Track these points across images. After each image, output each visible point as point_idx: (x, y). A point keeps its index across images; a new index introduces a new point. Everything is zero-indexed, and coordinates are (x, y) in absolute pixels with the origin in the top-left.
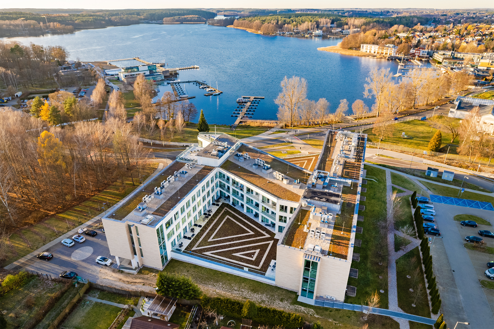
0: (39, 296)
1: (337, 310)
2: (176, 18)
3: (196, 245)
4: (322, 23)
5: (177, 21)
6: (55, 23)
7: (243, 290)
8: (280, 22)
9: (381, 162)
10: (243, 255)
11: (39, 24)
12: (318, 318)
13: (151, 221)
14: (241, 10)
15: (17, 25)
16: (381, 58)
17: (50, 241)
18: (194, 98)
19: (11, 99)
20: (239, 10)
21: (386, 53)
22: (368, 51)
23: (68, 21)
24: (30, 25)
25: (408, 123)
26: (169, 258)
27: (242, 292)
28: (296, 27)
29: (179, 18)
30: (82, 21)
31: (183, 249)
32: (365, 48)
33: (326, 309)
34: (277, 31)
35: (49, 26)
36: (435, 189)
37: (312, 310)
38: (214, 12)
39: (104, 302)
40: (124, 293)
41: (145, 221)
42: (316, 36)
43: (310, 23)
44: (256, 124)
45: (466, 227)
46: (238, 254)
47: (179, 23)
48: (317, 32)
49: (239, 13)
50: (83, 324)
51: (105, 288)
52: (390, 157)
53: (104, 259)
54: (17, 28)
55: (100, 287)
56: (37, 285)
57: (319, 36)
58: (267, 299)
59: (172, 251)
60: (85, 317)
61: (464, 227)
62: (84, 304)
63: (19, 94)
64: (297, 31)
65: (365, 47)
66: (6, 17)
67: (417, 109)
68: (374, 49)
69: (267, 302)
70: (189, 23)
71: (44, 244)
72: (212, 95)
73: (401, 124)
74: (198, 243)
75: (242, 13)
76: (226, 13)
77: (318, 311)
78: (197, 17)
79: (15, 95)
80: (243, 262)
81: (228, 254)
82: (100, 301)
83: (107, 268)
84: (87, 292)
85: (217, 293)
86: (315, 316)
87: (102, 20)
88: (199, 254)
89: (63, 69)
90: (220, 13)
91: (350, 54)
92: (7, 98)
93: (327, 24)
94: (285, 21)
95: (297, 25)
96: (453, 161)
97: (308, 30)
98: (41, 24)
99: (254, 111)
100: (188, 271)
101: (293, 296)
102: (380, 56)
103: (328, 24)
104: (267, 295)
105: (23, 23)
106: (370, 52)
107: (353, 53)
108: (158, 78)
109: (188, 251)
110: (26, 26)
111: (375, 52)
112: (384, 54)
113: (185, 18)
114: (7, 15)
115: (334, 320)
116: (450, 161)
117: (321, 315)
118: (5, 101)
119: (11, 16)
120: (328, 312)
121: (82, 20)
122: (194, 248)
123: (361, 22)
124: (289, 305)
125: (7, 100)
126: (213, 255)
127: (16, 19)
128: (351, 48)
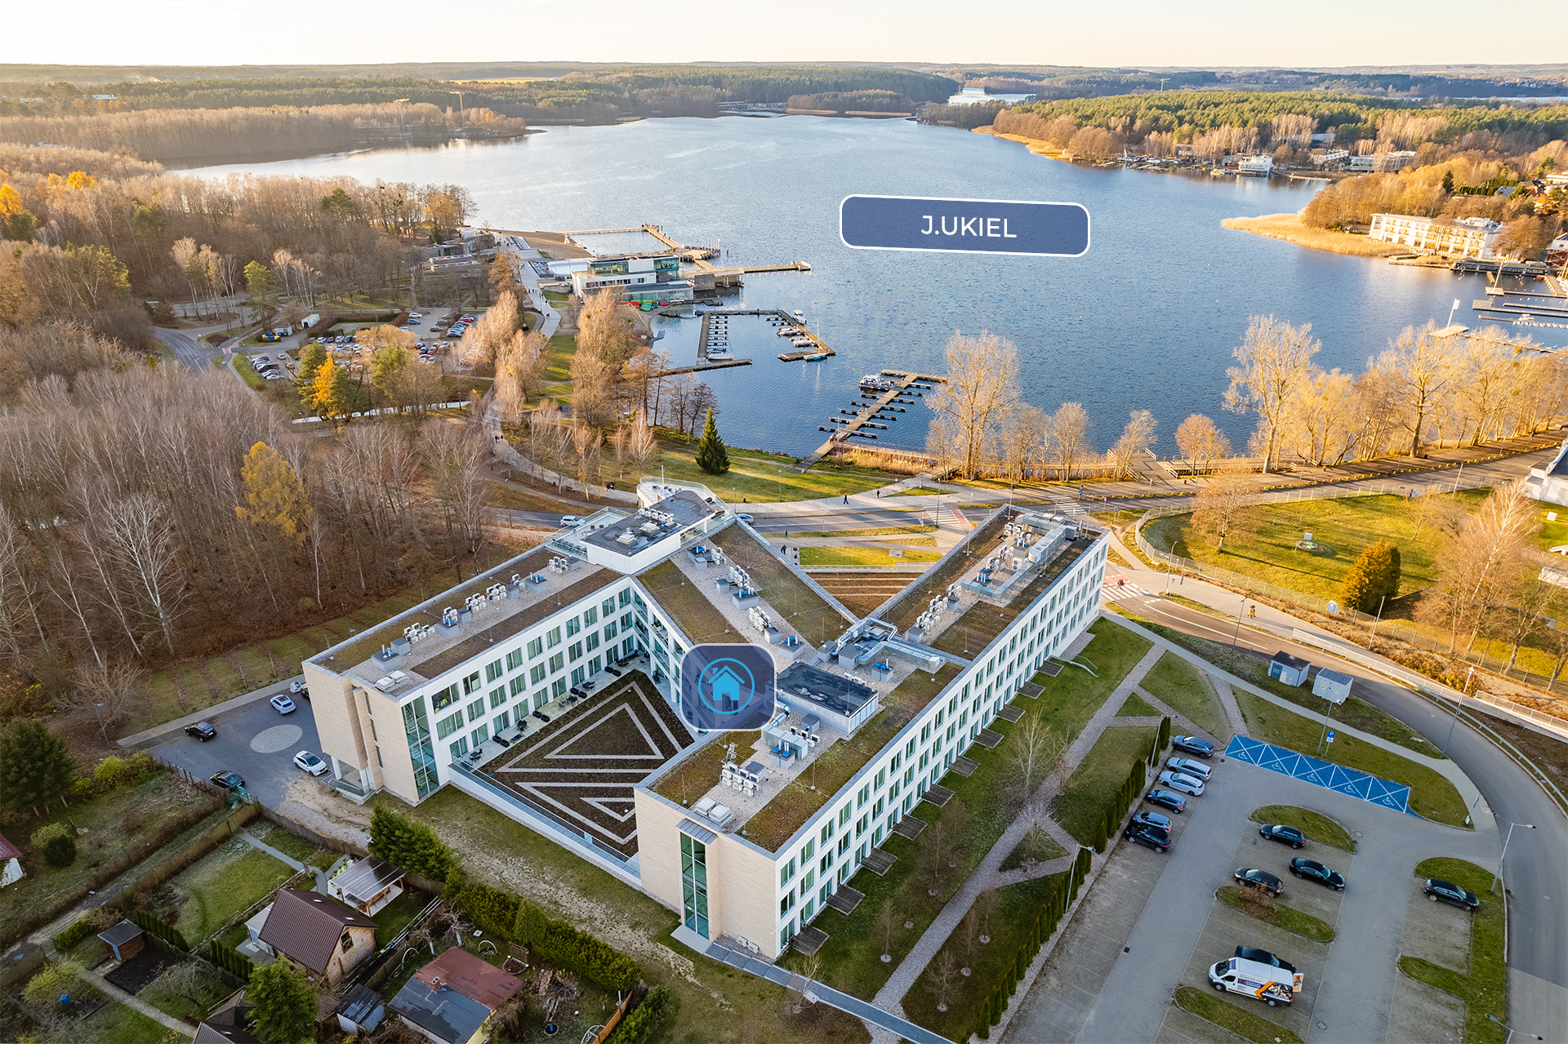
0: (156, 813)
1: (747, 976)
2: (827, 96)
3: (511, 763)
4: (1282, 129)
5: (827, 107)
6: (482, 110)
7: (562, 885)
8: (1138, 124)
9: (1162, 616)
10: (605, 804)
11: (444, 111)
12: (692, 983)
13: (398, 686)
14: (1046, 71)
15: (389, 118)
16: (1432, 265)
17: (226, 699)
18: (747, 364)
19: (290, 332)
20: (1038, 71)
21: (1458, 246)
22: (1395, 239)
23: (521, 101)
24: (418, 116)
25: (1354, 502)
26: (442, 782)
27: (558, 888)
28: (1187, 140)
29: (836, 96)
30: (556, 103)
31: (477, 766)
32: (1387, 229)
33: (723, 969)
34: (1122, 152)
35: (467, 118)
36: (1264, 722)
37: (691, 964)
38: (957, 77)
39: (271, 851)
40: (317, 841)
41: (384, 682)
42: (1247, 175)
43: (1236, 131)
44: (873, 461)
45: (1271, 844)
46: (593, 801)
47: (833, 112)
48: (1254, 161)
49: (1036, 83)
50: (211, 888)
51: (284, 822)
52: (1201, 605)
53: (312, 761)
54: (387, 125)
55: (275, 818)
56: (161, 789)
57: (1258, 175)
58: (604, 917)
59: (452, 766)
60: (221, 874)
61: (1261, 842)
62: (231, 848)
63: (312, 320)
64: (1189, 153)
65: (1383, 225)
66: (370, 93)
67: (1426, 457)
68: (1416, 230)
69: (598, 923)
70: (863, 113)
71: (211, 705)
72: (802, 358)
73: (1329, 504)
74: (518, 759)
75: (1045, 82)
76: (992, 84)
77: (703, 968)
78: (891, 97)
79: (303, 321)
80: (594, 821)
81: (572, 798)
82: (263, 847)
83: (312, 780)
84: (248, 823)
85: (503, 881)
86: (688, 977)
87: (612, 100)
88: (508, 785)
89: (442, 252)
90: (975, 81)
91: (1325, 245)
92: (282, 330)
93: (1299, 132)
94: (1156, 119)
95: (1190, 136)
96: (1397, 643)
97: (1227, 152)
98: (449, 110)
99: (894, 419)
100: (468, 819)
101: (669, 923)
102: (1431, 259)
103: (1304, 132)
104: (607, 907)
105: (403, 111)
106: (1401, 241)
107: (1339, 242)
108: (677, 295)
109: (489, 774)
110: (411, 117)
111: (1417, 244)
112: (1451, 250)
113: (853, 99)
114: (374, 89)
115: (725, 997)
116: (1390, 642)
117: (703, 980)
118: (276, 337)
119: (383, 89)
120: (719, 977)
121: (555, 99)
122: (503, 769)
123: (1426, 130)
124: (645, 940)
125: (282, 335)
126: (537, 793)
127: (390, 99)
128: (1339, 226)
